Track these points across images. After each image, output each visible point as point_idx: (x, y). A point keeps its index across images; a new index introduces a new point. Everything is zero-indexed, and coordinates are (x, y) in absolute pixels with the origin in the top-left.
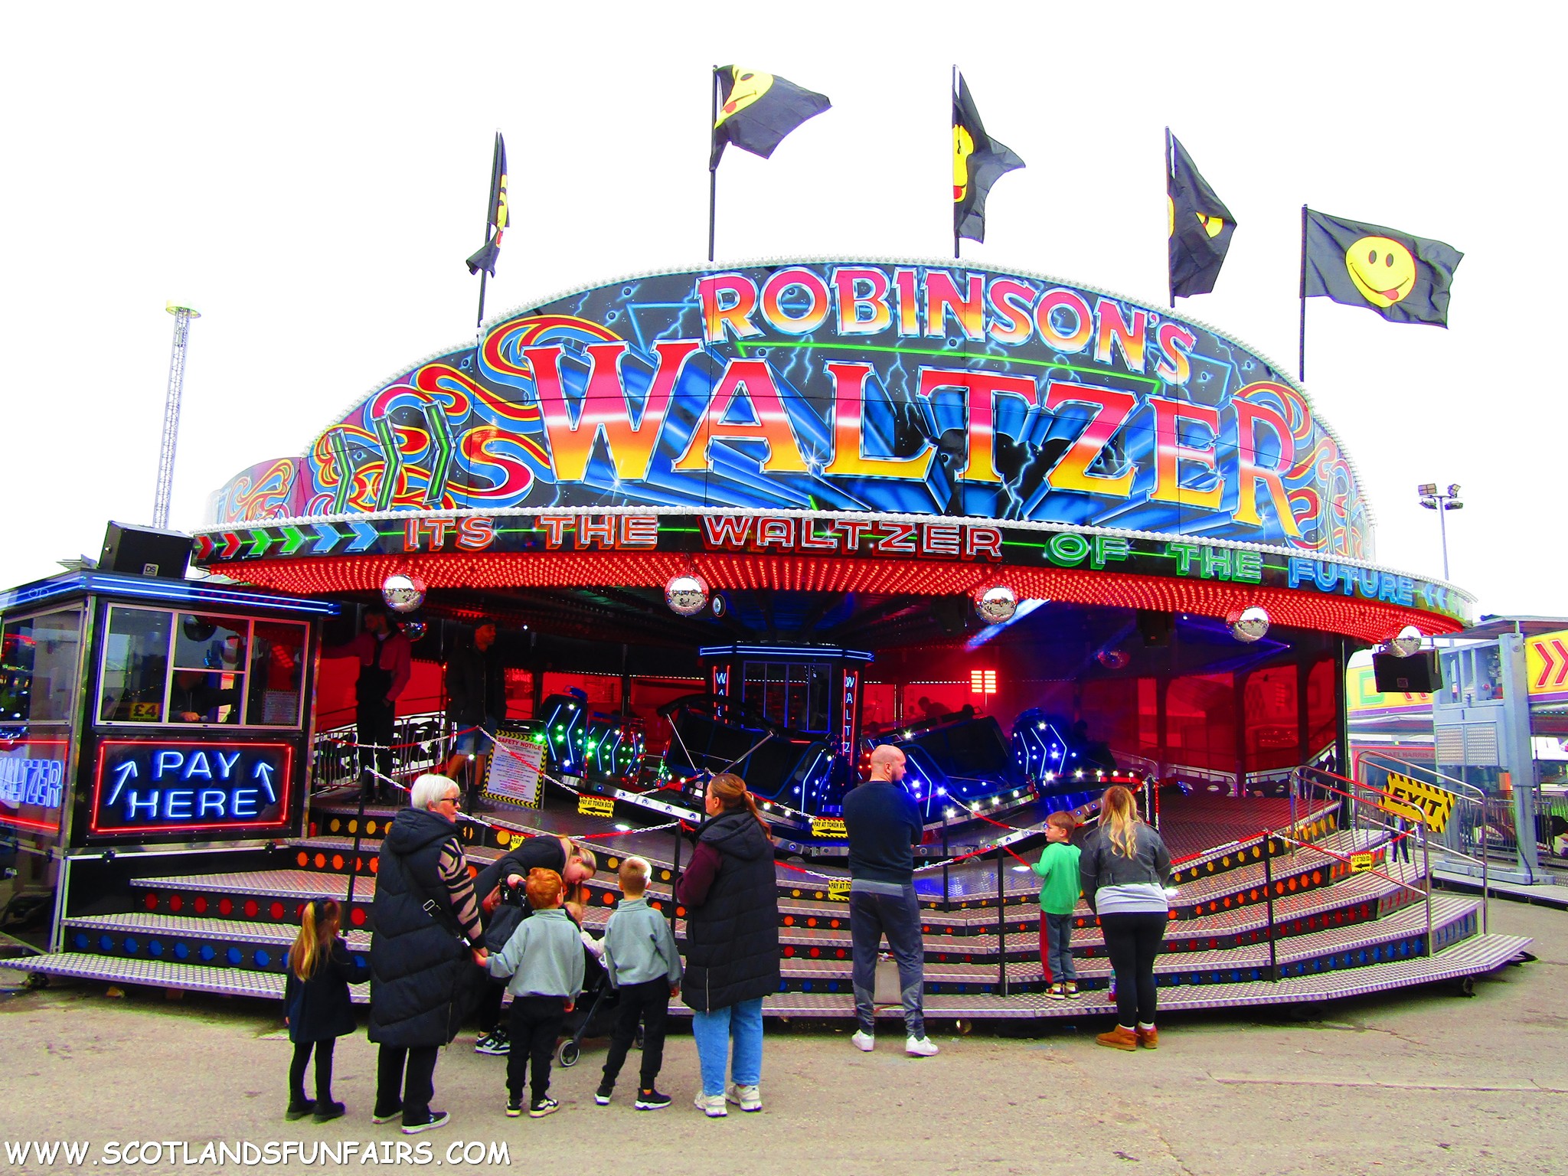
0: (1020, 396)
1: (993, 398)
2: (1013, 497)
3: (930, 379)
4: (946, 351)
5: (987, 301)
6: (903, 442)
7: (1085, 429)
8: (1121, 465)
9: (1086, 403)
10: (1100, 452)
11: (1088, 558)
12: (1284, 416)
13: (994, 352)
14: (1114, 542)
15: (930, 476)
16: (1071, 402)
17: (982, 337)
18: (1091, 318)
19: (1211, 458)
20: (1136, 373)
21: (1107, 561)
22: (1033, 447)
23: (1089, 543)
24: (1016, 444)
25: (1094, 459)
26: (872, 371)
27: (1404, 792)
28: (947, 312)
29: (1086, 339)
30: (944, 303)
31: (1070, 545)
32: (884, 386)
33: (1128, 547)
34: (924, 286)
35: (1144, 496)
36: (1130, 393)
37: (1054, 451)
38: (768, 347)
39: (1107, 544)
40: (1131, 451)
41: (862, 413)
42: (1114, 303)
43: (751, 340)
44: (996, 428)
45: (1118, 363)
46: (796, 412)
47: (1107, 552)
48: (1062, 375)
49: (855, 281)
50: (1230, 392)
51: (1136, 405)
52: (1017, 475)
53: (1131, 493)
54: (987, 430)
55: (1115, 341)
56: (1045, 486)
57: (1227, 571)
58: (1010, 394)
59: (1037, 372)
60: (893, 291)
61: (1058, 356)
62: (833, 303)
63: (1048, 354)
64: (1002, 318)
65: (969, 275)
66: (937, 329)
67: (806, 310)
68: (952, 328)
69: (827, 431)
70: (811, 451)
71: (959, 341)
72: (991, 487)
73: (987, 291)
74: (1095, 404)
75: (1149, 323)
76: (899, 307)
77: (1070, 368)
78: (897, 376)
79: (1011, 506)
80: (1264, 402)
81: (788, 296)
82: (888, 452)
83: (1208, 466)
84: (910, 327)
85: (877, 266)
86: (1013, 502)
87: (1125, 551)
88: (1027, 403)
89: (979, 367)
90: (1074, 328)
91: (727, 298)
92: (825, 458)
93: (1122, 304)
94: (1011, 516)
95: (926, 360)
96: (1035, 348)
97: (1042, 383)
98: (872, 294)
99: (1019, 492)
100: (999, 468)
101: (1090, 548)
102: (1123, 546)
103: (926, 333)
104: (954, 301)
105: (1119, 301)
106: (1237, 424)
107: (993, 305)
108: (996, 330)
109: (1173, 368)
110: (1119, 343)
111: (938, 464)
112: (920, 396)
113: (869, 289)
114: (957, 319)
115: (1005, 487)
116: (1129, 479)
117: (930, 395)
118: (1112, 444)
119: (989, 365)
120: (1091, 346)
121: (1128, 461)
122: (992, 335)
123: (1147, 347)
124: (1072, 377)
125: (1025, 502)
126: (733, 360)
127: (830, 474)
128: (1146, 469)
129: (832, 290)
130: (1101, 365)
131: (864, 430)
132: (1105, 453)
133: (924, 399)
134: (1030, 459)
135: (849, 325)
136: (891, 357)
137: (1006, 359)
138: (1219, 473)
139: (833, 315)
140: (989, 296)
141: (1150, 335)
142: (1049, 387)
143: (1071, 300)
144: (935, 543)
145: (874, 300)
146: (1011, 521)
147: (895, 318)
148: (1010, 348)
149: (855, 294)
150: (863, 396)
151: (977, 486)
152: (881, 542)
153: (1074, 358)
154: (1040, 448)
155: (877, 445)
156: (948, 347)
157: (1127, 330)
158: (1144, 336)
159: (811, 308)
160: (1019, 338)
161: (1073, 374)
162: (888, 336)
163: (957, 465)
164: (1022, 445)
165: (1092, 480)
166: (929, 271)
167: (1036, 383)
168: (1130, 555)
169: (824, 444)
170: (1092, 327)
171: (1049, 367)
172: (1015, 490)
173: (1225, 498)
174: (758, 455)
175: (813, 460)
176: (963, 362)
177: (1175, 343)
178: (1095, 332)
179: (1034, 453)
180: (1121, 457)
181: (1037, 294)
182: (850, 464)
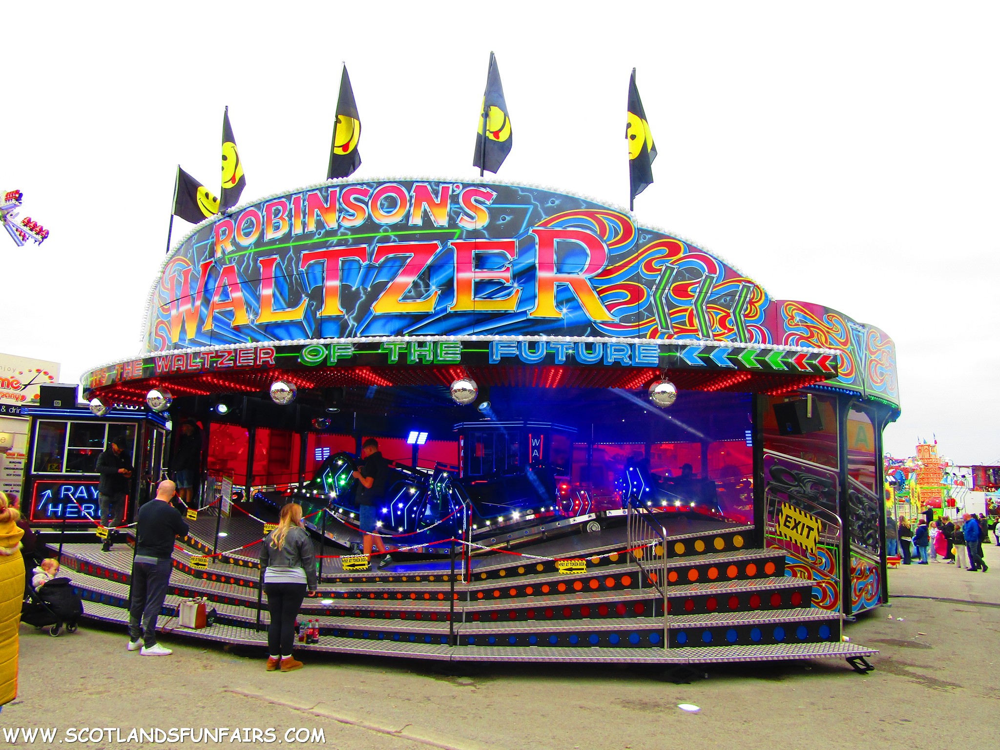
0: (357, 258)
1: (340, 263)
2: (351, 323)
3: (307, 257)
4: (316, 240)
5: (340, 204)
6: (292, 298)
7: (400, 272)
8: (427, 291)
9: (401, 255)
10: (411, 285)
11: (325, 359)
12: (596, 232)
13: (343, 234)
14: (343, 347)
15: (305, 317)
16: (391, 255)
17: (335, 226)
18: (408, 198)
19: (508, 275)
20: (442, 227)
21: (338, 360)
22: (365, 289)
23: (327, 349)
24: (354, 289)
25: (406, 290)
26: (279, 260)
27: (791, 518)
28: (318, 216)
29: (403, 212)
30: (316, 210)
31: (315, 352)
32: (283, 267)
33: (353, 349)
34: (306, 203)
35: (445, 309)
36: (435, 242)
37: (378, 290)
38: (236, 256)
39: (338, 349)
40: (435, 281)
41: (273, 285)
42: (426, 184)
43: (231, 254)
44: (341, 281)
45: (427, 222)
46: (246, 291)
47: (339, 354)
48: (386, 239)
49: (274, 208)
50: (531, 224)
51: (440, 249)
52: (354, 308)
53: (435, 309)
54: (335, 283)
55: (425, 210)
56: (371, 313)
57: (430, 357)
58: (351, 258)
59: (369, 241)
60: (291, 209)
61: (384, 227)
62: (263, 225)
63: (376, 227)
64: (348, 212)
65: (330, 190)
66: (312, 227)
67: (252, 231)
68: (320, 224)
69: (258, 298)
70: (251, 310)
71: (323, 232)
72: (338, 318)
73: (340, 197)
74: (408, 254)
75: (453, 191)
76: (293, 219)
77: (391, 234)
78: (291, 259)
79: (349, 329)
80: (568, 227)
81: (246, 225)
82: (284, 306)
83: (504, 281)
84: (298, 230)
85: (282, 197)
86: (351, 326)
87: (351, 352)
88: (361, 262)
89: (333, 245)
90: (395, 207)
91: (224, 233)
92: (256, 314)
93: (433, 184)
94: (349, 336)
95: (305, 247)
96: (370, 225)
97: (372, 247)
98: (280, 214)
99: (355, 319)
100: (343, 305)
101: (327, 352)
102: (350, 349)
103: (306, 231)
104: (321, 207)
105: (430, 183)
106: (537, 247)
107: (344, 205)
108: (345, 220)
109: (472, 218)
110: (428, 210)
111: (309, 309)
112: (301, 269)
113: (280, 211)
114: (322, 219)
115: (346, 317)
116: (434, 300)
117: (305, 268)
118: (420, 278)
119: (339, 243)
120: (407, 216)
121: (433, 288)
122: (343, 224)
123: (451, 208)
124: (392, 240)
125: (358, 324)
126: (224, 266)
127: (257, 323)
128: (447, 290)
129: (263, 217)
130: (415, 227)
131: (274, 295)
132: (416, 285)
133: (302, 271)
134: (362, 297)
135: (270, 235)
136: (288, 249)
137: (350, 237)
138: (516, 285)
139: (263, 230)
140: (341, 200)
141: (455, 199)
142: (376, 249)
143: (394, 190)
144: (243, 360)
145: (282, 218)
146: (349, 338)
147: (291, 225)
148: (354, 230)
149: (273, 216)
150: (273, 275)
151: (330, 319)
152: (219, 362)
153: (394, 227)
154: (369, 289)
155: (280, 304)
156: (317, 236)
157: (435, 200)
158: (449, 201)
159: (254, 230)
160: (359, 222)
161: (393, 237)
162: (287, 237)
163: (319, 307)
164: (358, 289)
165: (405, 304)
166: (309, 193)
167: (367, 248)
168: (354, 354)
169: (256, 307)
170: (408, 204)
171: (376, 237)
172: (352, 318)
173: (521, 302)
174: (230, 317)
175: (252, 317)
176: (324, 244)
177: (476, 201)
178: (410, 206)
179: (365, 293)
180: (427, 286)
181: (371, 191)
182: (268, 316)
